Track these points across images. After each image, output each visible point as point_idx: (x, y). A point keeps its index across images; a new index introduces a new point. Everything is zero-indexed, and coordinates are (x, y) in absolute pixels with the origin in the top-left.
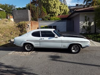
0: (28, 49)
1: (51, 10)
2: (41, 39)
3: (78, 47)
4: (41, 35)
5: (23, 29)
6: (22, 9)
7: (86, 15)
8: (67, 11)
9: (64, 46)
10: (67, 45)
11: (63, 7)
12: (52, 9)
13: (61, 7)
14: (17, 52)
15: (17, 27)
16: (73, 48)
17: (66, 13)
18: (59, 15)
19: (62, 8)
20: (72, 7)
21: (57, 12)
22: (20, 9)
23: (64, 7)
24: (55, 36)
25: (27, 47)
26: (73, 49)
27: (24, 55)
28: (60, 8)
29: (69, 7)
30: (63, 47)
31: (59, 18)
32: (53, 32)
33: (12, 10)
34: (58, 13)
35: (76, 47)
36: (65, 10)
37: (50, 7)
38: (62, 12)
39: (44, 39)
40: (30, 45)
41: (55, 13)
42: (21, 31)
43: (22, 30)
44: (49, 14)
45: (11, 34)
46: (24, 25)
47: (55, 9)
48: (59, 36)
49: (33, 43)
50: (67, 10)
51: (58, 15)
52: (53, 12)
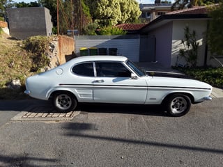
0: (62, 106)
1: (101, 10)
2: (97, 81)
3: (186, 101)
4: (95, 71)
5: (40, 55)
6: (30, 6)
7: (187, 25)
8: (138, 13)
9: (151, 99)
10: (159, 97)
11: (129, 5)
12: (104, 7)
13: (124, 4)
14: (34, 114)
15: (25, 48)
16: (172, 104)
17: (134, 19)
18: (119, 23)
19: (126, 7)
20: (145, 5)
21: (115, 15)
22: (24, 5)
23: (131, 5)
24: (132, 75)
25: (59, 100)
26: (173, 107)
27: (55, 122)
28: (122, 8)
29: (141, 6)
30: (149, 102)
31: (121, 29)
32: (125, 63)
33: (5, 8)
34: (117, 18)
35: (181, 100)
36: (132, 12)
37: (99, 5)
38: (126, 16)
39: (103, 81)
40: (67, 97)
41: (109, 18)
42: (34, 59)
43: (38, 57)
44: (96, 20)
45: (10, 67)
46: (43, 45)
47: (109, 8)
48: (141, 75)
49: (75, 92)
50: (136, 12)
51: (117, 23)
52: (107, 16)
